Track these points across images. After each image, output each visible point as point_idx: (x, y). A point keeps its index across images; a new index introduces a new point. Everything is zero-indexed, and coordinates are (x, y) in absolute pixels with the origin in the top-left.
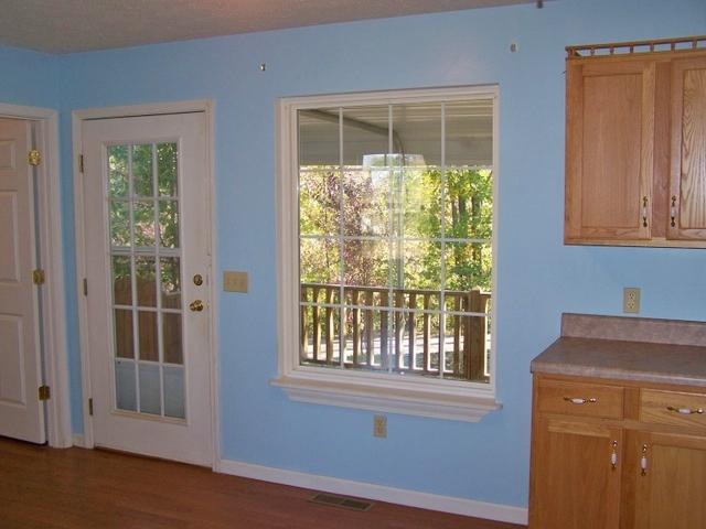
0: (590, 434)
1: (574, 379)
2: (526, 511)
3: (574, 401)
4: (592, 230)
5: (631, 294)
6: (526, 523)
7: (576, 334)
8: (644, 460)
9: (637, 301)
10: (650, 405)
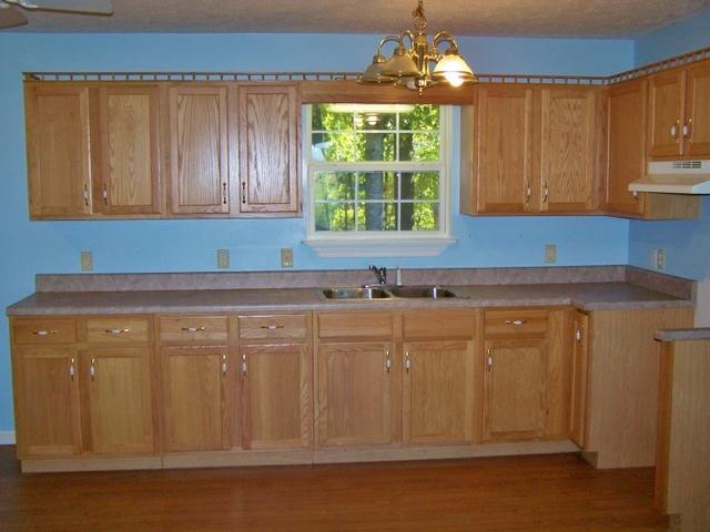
0: (55, 356)
1: (39, 317)
2: (13, 432)
3: (41, 333)
4: (48, 210)
5: (87, 256)
6: (14, 442)
7: (48, 289)
8: (92, 369)
9: (91, 262)
10: (93, 330)
